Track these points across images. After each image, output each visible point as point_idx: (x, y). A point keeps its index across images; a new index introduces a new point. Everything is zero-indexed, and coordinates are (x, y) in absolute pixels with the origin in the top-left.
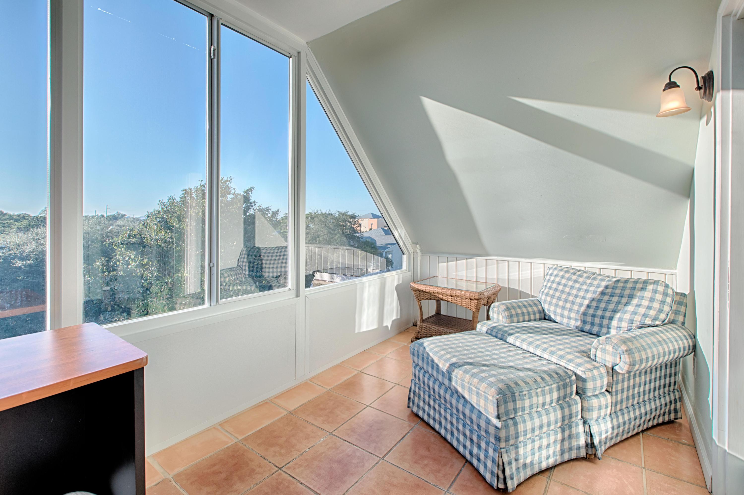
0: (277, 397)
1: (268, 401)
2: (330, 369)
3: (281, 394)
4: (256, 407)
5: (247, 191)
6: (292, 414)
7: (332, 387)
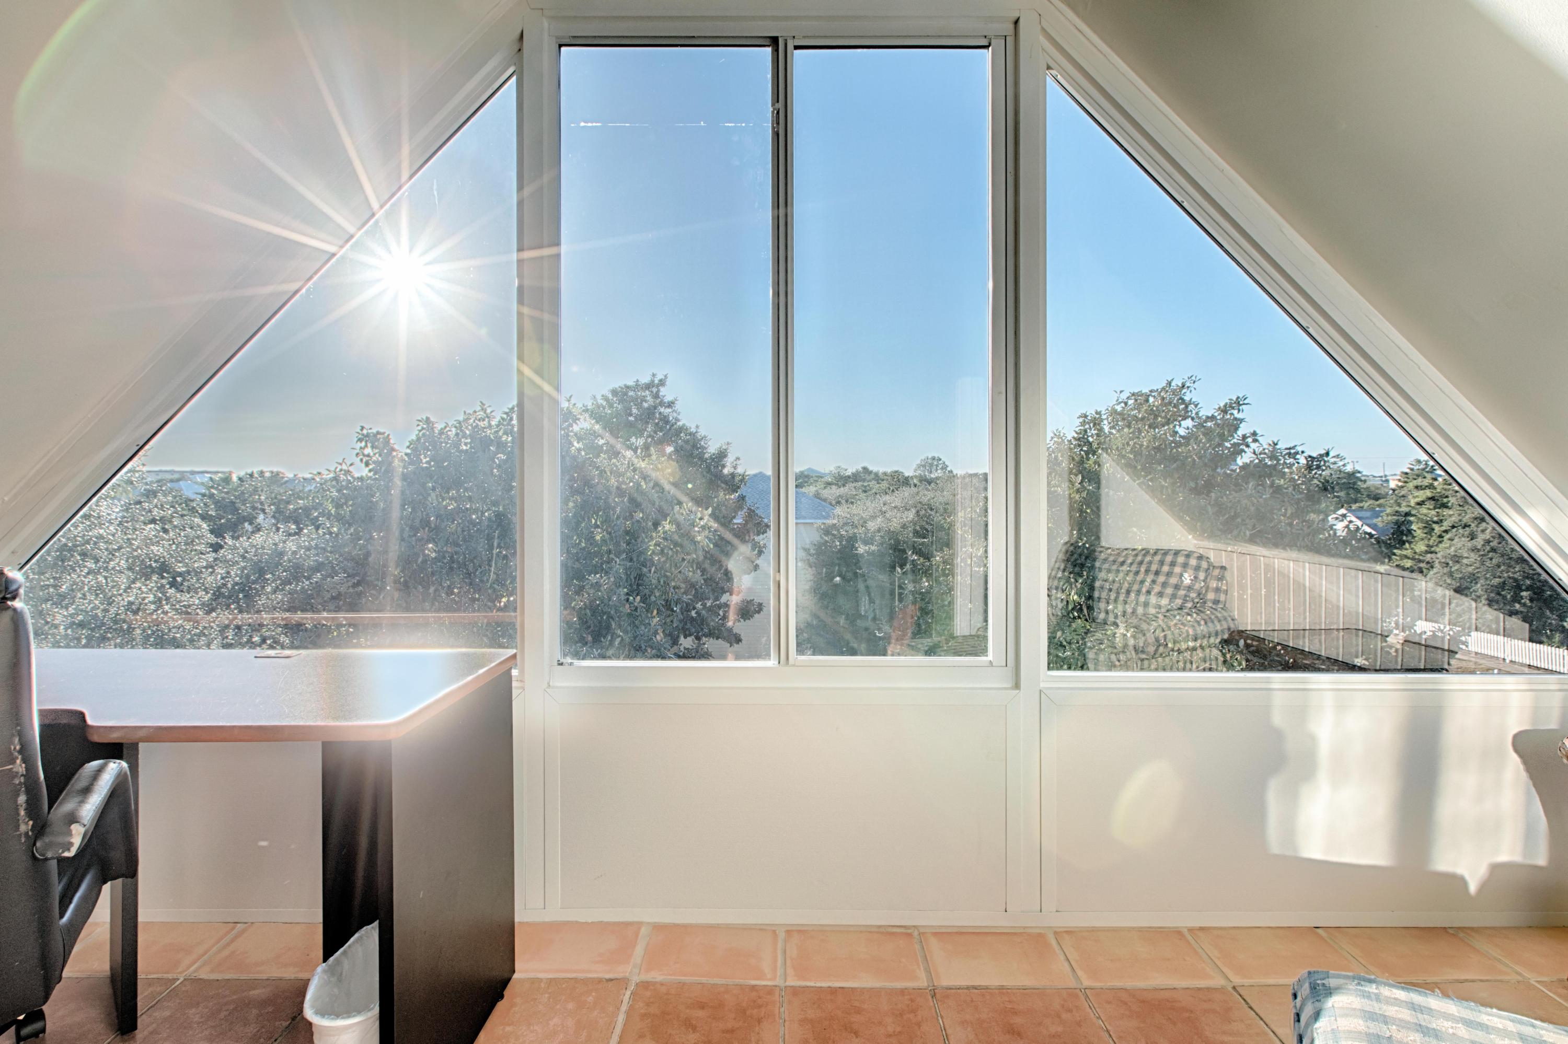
0: (942, 935)
1: (916, 933)
2: (1140, 930)
3: (955, 930)
4: (878, 932)
5: (1225, 406)
6: (934, 996)
7: (1098, 984)
